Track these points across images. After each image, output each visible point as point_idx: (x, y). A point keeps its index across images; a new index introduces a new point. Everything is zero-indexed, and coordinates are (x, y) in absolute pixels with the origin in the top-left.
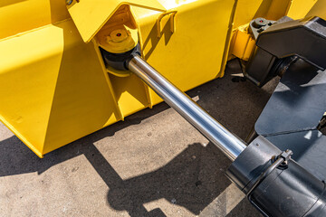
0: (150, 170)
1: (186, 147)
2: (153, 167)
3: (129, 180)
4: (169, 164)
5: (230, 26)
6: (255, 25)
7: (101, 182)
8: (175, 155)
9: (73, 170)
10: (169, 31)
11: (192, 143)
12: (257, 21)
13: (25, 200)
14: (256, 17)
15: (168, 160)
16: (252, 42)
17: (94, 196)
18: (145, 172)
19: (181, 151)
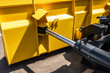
1: (62, 66)
5: (74, 27)
6: (81, 28)
8: (58, 68)
10: (56, 25)
11: (64, 65)
12: (82, 27)
14: (81, 26)
15: (55, 70)
16: (81, 33)
19: (60, 67)
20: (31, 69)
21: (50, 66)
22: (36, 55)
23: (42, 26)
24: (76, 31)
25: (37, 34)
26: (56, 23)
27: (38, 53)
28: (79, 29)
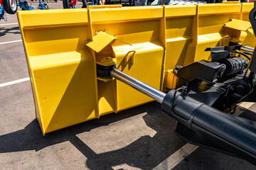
0: (115, 149)
1: (140, 137)
2: (117, 147)
3: (101, 154)
4: (128, 146)
5: (163, 67)
6: (176, 69)
7: (81, 155)
9: (61, 149)
10: (131, 63)
11: (143, 136)
12: (178, 67)
13: (26, 165)
14: (177, 65)
15: (128, 144)
16: (176, 78)
17: (77, 163)
18: (112, 150)
19: (136, 139)
20: (84, 141)
21: (117, 138)
22: (92, 116)
23: (104, 63)
24: (167, 73)
25: (96, 78)
26: (131, 58)
27: (97, 112)
28: (172, 70)
